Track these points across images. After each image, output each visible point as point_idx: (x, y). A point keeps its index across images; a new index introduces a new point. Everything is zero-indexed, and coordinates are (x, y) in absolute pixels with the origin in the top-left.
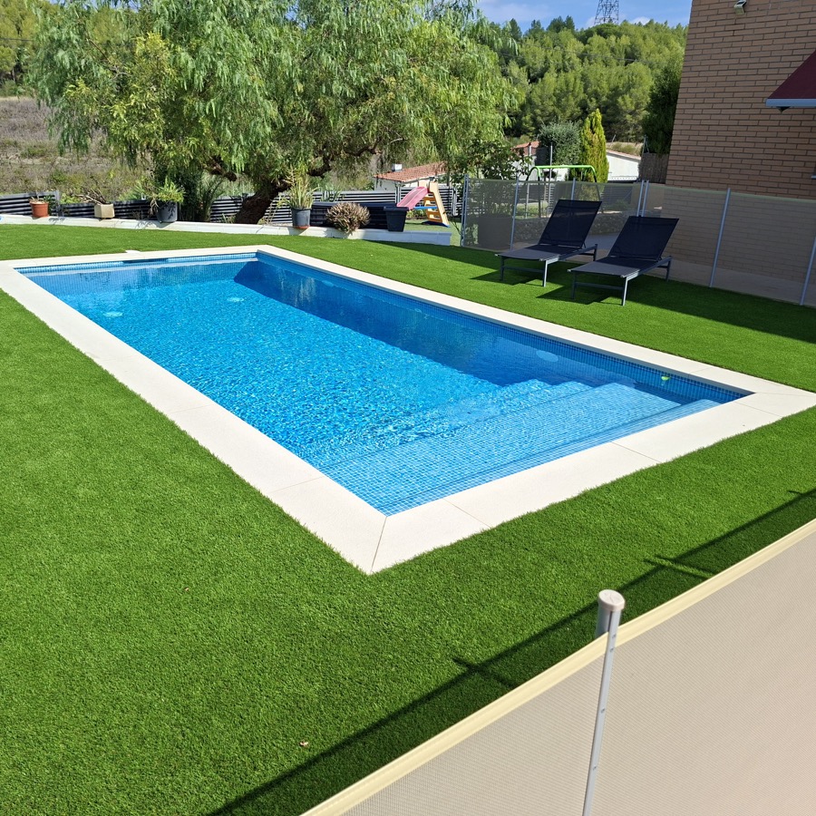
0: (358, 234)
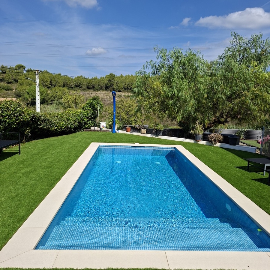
0: (218, 145)
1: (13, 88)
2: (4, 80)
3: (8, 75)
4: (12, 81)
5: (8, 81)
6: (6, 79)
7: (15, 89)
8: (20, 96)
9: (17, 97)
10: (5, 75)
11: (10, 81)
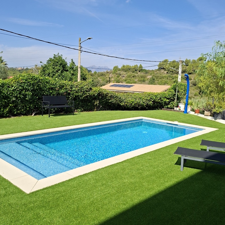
1: (192, 78)
2: (186, 71)
3: (189, 67)
4: (192, 71)
5: (189, 72)
6: (188, 70)
7: (193, 79)
8: (195, 85)
9: (193, 86)
10: (187, 67)
11: (190, 72)
